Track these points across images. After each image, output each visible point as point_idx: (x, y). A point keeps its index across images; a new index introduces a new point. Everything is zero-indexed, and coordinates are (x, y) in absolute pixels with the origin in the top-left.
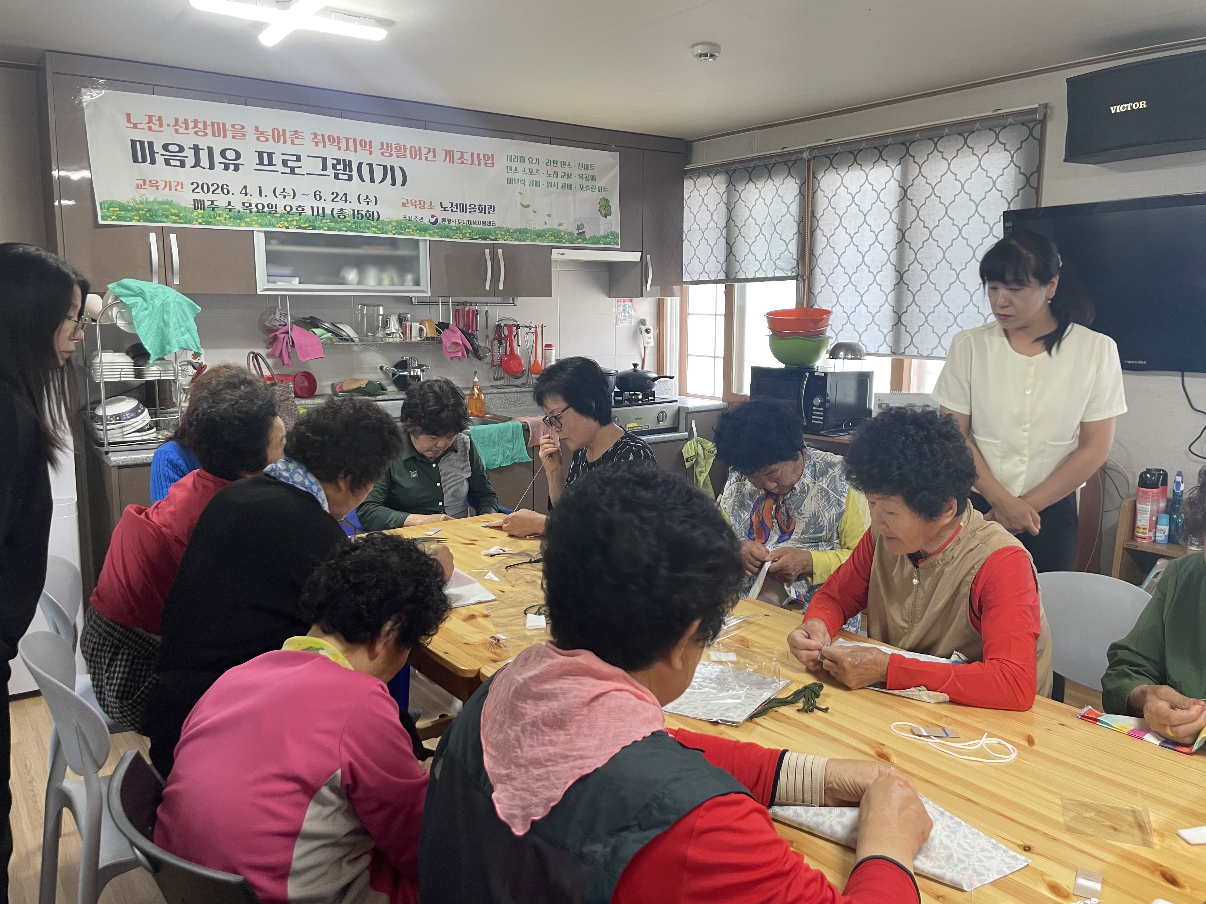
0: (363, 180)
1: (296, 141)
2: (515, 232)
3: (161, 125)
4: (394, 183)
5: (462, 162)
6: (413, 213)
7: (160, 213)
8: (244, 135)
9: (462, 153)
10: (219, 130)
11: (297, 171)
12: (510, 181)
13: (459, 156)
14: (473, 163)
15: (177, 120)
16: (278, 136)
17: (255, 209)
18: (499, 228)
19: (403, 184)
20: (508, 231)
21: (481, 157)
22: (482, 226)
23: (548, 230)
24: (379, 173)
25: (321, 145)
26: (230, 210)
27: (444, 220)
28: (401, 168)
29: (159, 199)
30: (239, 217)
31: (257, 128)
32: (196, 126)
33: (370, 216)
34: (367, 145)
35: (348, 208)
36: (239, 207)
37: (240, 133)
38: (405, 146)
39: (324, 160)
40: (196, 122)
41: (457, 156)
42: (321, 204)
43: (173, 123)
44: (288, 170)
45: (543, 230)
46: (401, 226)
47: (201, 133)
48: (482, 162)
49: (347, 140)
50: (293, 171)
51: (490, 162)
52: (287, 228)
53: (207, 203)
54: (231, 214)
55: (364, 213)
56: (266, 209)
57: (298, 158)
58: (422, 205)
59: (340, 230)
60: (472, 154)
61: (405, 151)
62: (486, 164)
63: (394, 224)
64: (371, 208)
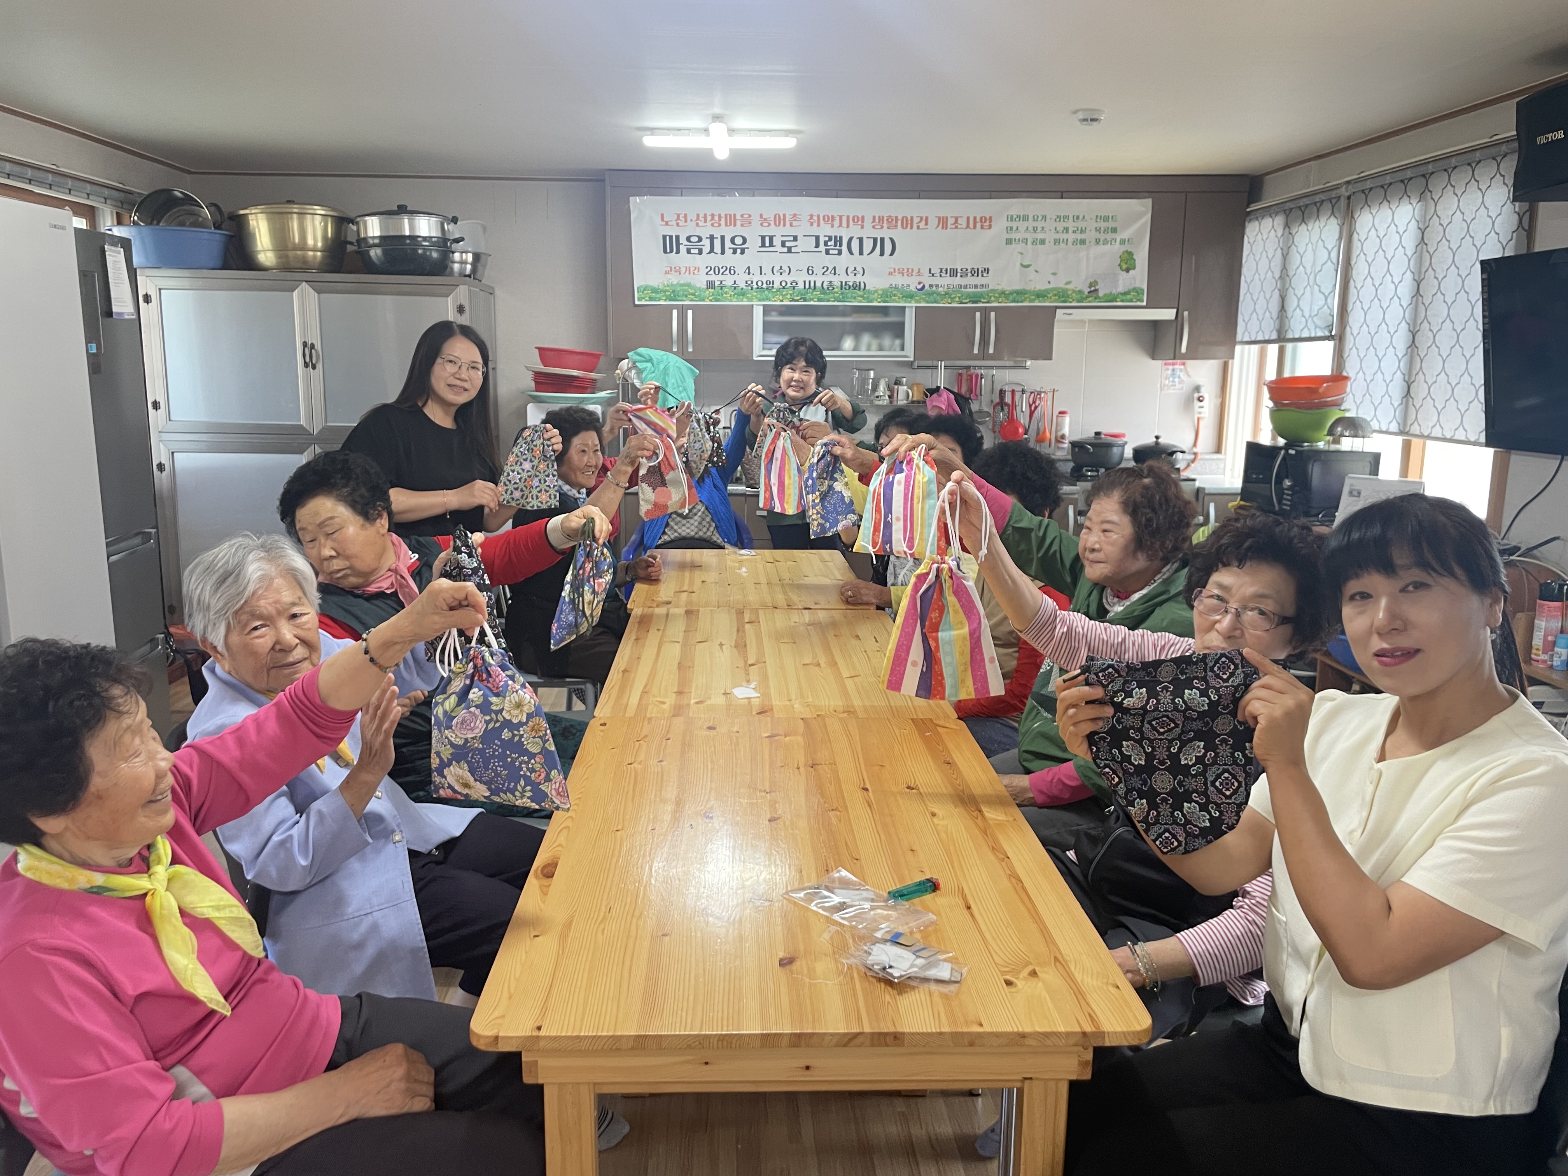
0: (851, 253)
1: (794, 223)
2: (1011, 293)
3: (686, 221)
4: (882, 254)
5: (956, 227)
6: (899, 280)
7: (681, 293)
8: (750, 223)
9: (956, 219)
10: (731, 220)
11: (793, 250)
12: (1009, 242)
13: (953, 220)
14: (968, 226)
15: (698, 215)
16: (779, 220)
17: (755, 286)
18: (993, 291)
19: (892, 254)
20: (1003, 293)
21: (978, 220)
22: (974, 290)
23: (1052, 290)
24: (868, 245)
25: (815, 224)
26: (735, 288)
27: (931, 286)
28: (892, 240)
29: (681, 282)
30: (742, 294)
31: (761, 216)
32: (713, 219)
33: (856, 286)
34: (860, 220)
35: (836, 280)
36: (742, 285)
37: (747, 221)
38: (896, 217)
39: (817, 238)
40: (713, 216)
41: (951, 221)
42: (812, 278)
43: (695, 218)
44: (785, 250)
45: (1046, 290)
46: (886, 294)
47: (716, 225)
48: (978, 225)
49: (841, 217)
50: (789, 250)
51: (987, 223)
52: (782, 301)
53: (717, 283)
54: (736, 291)
55: (851, 284)
56: (765, 286)
57: (795, 239)
58: (910, 273)
59: (828, 301)
60: (968, 218)
61: (896, 222)
62: (982, 227)
63: (880, 292)
64: (859, 278)
